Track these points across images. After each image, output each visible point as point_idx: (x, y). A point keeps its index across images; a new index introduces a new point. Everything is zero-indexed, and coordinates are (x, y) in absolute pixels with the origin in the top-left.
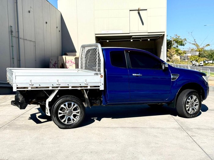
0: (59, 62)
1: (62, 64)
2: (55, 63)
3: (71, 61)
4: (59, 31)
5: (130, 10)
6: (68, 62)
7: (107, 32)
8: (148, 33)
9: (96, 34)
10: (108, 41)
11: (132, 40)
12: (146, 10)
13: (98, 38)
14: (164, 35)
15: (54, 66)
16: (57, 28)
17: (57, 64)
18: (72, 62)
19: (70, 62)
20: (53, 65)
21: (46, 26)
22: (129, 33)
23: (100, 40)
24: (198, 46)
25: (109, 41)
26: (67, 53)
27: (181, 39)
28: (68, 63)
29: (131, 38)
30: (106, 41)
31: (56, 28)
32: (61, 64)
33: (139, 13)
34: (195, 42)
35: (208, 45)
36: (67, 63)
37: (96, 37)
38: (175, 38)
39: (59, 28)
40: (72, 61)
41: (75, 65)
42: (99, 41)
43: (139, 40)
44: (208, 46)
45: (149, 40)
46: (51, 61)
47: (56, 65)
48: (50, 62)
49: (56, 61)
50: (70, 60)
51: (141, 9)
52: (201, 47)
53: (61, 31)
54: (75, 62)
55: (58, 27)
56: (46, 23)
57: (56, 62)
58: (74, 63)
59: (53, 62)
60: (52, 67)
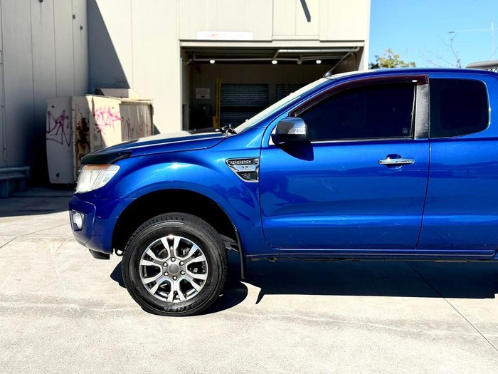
0: (73, 113)
1: (83, 120)
2: (63, 117)
3: (109, 112)
4: (81, 28)
6: (102, 113)
7: (213, 35)
8: (321, 41)
9: (181, 41)
10: (212, 62)
11: (275, 62)
13: (186, 52)
14: (362, 48)
15: (58, 125)
16: (74, 17)
17: (67, 117)
18: (111, 115)
19: (106, 115)
20: (56, 122)
21: (41, 11)
22: (271, 41)
23: (192, 58)
25: (216, 62)
26: (103, 90)
27: (402, 62)
28: (101, 116)
29: (276, 55)
30: (209, 62)
31: (71, 17)
32: (79, 120)
36: (96, 117)
37: (183, 48)
38: (387, 58)
39: (81, 19)
40: (112, 111)
41: (119, 122)
42: (191, 60)
43: (296, 62)
45: (319, 62)
46: (49, 109)
47: (66, 121)
48: (49, 113)
49: (64, 111)
50: (107, 110)
53: (85, 28)
54: (119, 115)
55: (76, 16)
57: (67, 114)
58: (116, 117)
59: (56, 114)
60: (52, 127)
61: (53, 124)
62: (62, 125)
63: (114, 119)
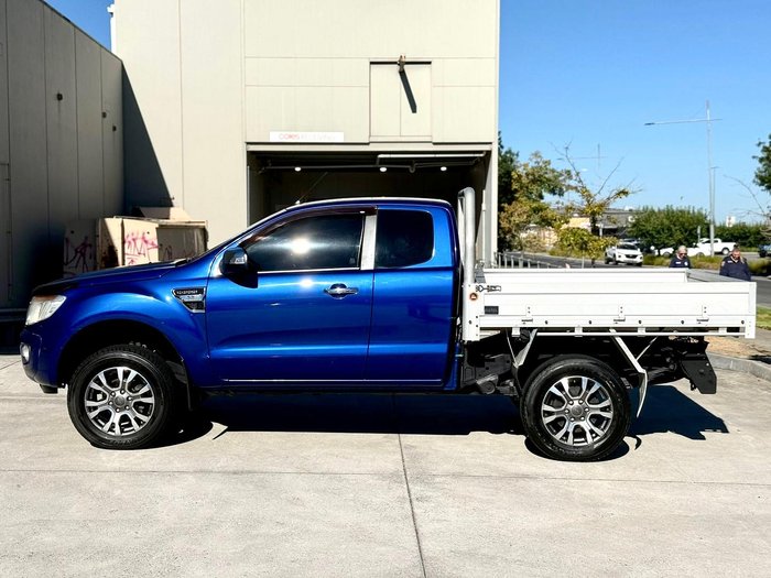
1: (110, 249)
2: (84, 245)
3: (143, 238)
4: (114, 129)
5: (372, 63)
6: (134, 240)
7: (291, 137)
8: (434, 144)
9: (248, 143)
10: (298, 169)
11: (383, 169)
12: (429, 63)
13: (258, 158)
14: (489, 153)
15: (79, 255)
16: (104, 115)
17: (90, 246)
18: (146, 242)
19: (139, 242)
20: (76, 252)
21: (59, 111)
22: (368, 144)
23: (267, 165)
24: (590, 195)
25: (302, 170)
26: (143, 210)
27: (553, 171)
28: (133, 243)
29: (379, 161)
30: (294, 170)
31: (101, 116)
32: (105, 248)
33: (402, 74)
34: (580, 181)
35: (625, 193)
36: (127, 244)
37: (250, 154)
39: (114, 116)
40: (148, 237)
41: (156, 250)
42: (264, 168)
43: (407, 170)
44: (624, 197)
45: (444, 169)
46: (68, 234)
47: (88, 249)
48: (67, 239)
49: (86, 238)
50: (140, 236)
51: (407, 60)
52: (599, 199)
53: (119, 128)
54: (156, 243)
55: (108, 114)
56: (60, 97)
57: (89, 241)
58: (153, 244)
59: (76, 240)
60: (71, 258)
61: (72, 254)
62: (83, 255)
63: (150, 246)
